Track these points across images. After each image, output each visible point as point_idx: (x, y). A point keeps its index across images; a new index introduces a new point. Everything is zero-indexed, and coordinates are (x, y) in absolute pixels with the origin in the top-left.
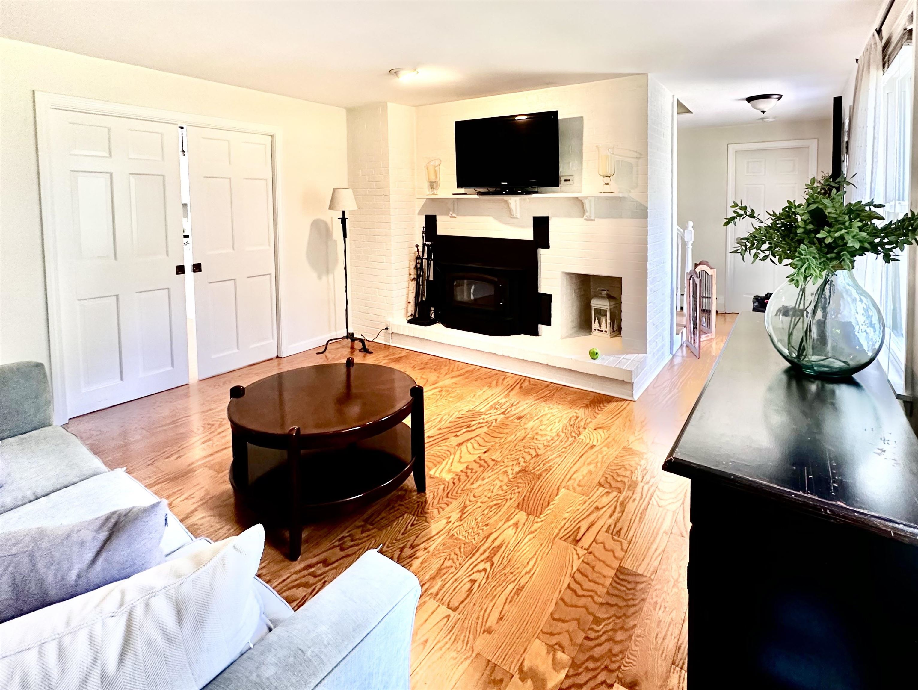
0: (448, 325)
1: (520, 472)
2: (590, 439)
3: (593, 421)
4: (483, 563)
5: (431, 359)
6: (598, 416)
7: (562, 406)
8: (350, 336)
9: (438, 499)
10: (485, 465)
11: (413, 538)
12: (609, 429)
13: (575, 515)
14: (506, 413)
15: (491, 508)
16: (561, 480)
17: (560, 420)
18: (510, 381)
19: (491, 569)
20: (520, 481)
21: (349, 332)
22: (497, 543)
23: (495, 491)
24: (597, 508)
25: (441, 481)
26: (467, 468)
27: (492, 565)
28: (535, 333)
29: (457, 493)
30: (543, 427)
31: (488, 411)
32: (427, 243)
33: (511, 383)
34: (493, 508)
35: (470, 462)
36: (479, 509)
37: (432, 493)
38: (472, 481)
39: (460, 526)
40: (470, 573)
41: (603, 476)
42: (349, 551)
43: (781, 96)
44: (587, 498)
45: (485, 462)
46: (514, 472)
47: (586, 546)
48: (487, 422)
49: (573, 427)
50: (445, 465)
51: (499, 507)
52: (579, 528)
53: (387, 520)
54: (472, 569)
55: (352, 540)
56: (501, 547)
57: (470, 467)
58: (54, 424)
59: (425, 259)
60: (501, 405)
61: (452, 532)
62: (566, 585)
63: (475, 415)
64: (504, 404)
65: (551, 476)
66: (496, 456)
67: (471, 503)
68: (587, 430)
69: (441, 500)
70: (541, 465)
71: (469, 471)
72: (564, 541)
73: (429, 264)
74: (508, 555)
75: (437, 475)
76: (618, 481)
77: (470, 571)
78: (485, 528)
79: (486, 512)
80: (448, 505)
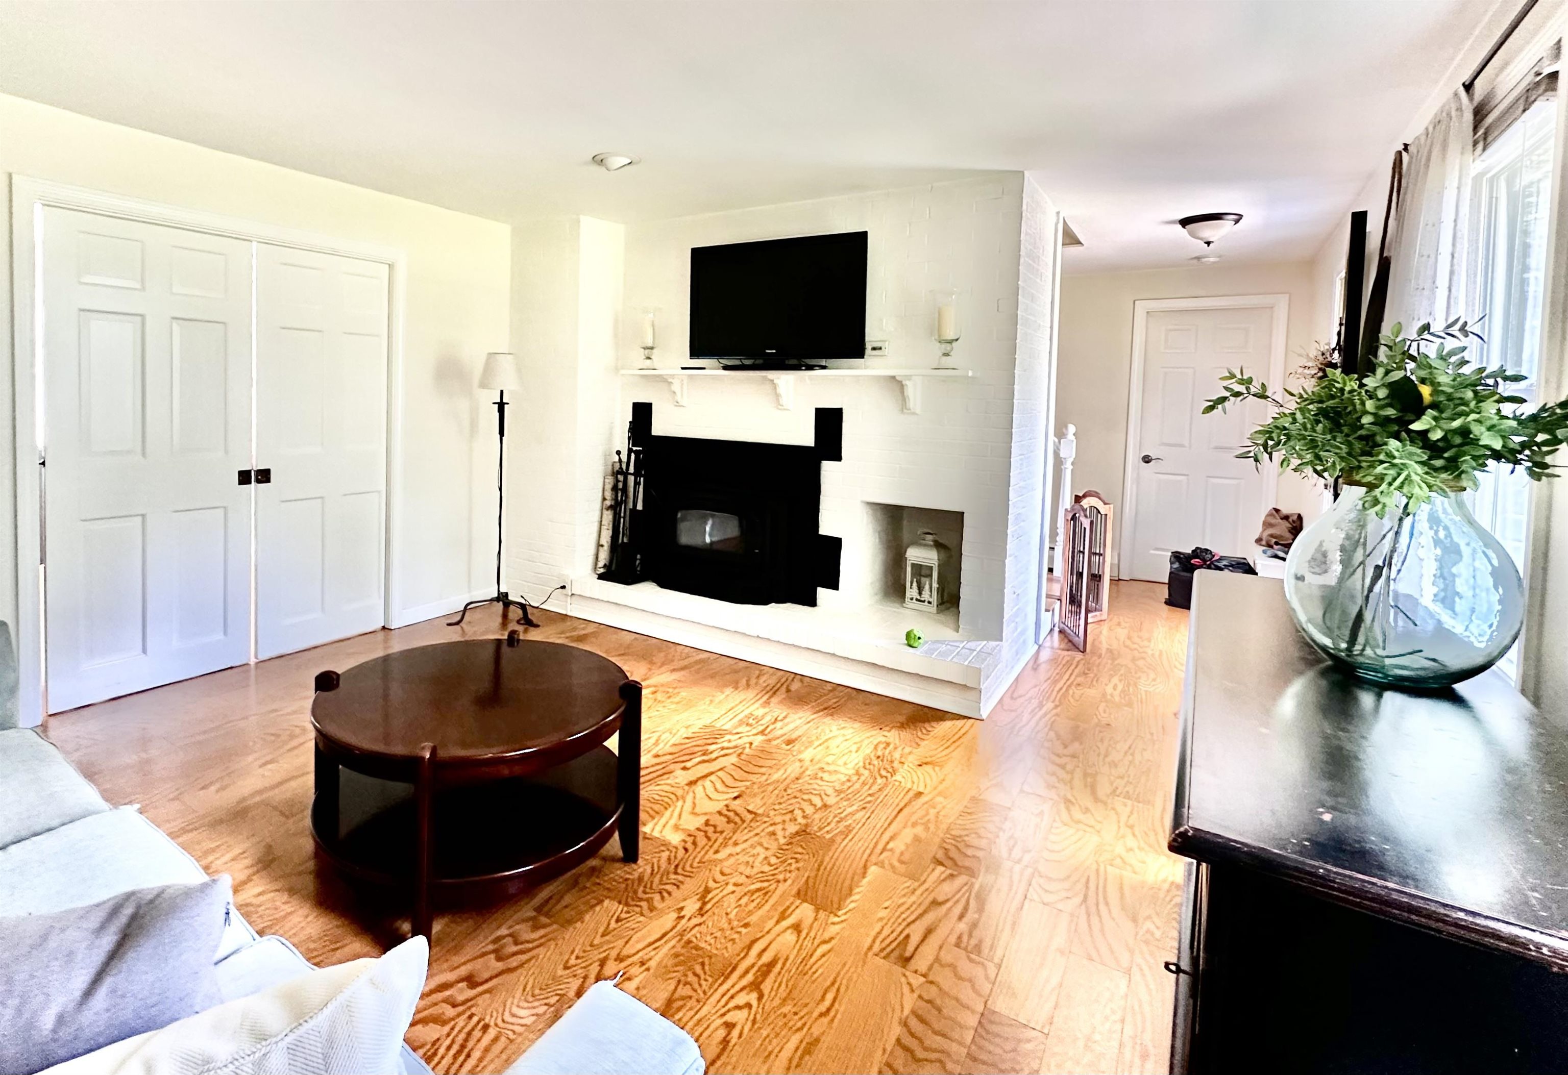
0: (664, 584)
1: (797, 833)
2: (913, 782)
3: (915, 751)
4: (745, 992)
5: (636, 639)
6: (923, 743)
7: (859, 724)
8: (502, 598)
9: (658, 876)
10: (737, 819)
11: (621, 942)
12: (941, 767)
13: (898, 914)
14: (767, 732)
15: (752, 894)
16: (868, 851)
17: (859, 749)
18: (768, 680)
19: (759, 1004)
20: (800, 850)
21: (502, 590)
22: (766, 958)
23: (757, 864)
24: (935, 903)
25: (666, 844)
26: (707, 823)
27: (760, 998)
28: (811, 602)
29: (691, 866)
30: (830, 759)
31: (736, 727)
32: (634, 448)
33: (772, 681)
34: (754, 897)
35: (711, 814)
36: (732, 896)
37: (650, 865)
38: (716, 846)
39: (700, 924)
40: (724, 1010)
41: (941, 847)
42: (514, 962)
43: (1240, 217)
44: (916, 884)
45: (737, 814)
46: (787, 833)
47: (923, 969)
48: (736, 747)
49: (882, 761)
50: (669, 817)
51: (767, 893)
52: (908, 936)
53: (572, 909)
54: (727, 1004)
55: (516, 943)
56: (774, 966)
57: (711, 823)
58: (21, 726)
59: (631, 474)
60: (758, 720)
61: (688, 936)
62: (892, 1040)
63: (714, 735)
64: (763, 717)
65: (850, 844)
66: (755, 804)
67: (718, 885)
68: (905, 766)
69: (664, 879)
70: (833, 825)
71: (710, 830)
72: (884, 958)
73: (637, 483)
74: (787, 981)
75: (656, 834)
76: (969, 856)
77: (724, 1007)
78: (744, 930)
79: (744, 900)
80: (678, 887)
